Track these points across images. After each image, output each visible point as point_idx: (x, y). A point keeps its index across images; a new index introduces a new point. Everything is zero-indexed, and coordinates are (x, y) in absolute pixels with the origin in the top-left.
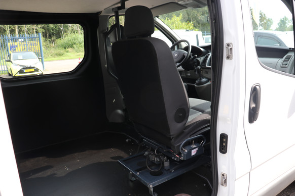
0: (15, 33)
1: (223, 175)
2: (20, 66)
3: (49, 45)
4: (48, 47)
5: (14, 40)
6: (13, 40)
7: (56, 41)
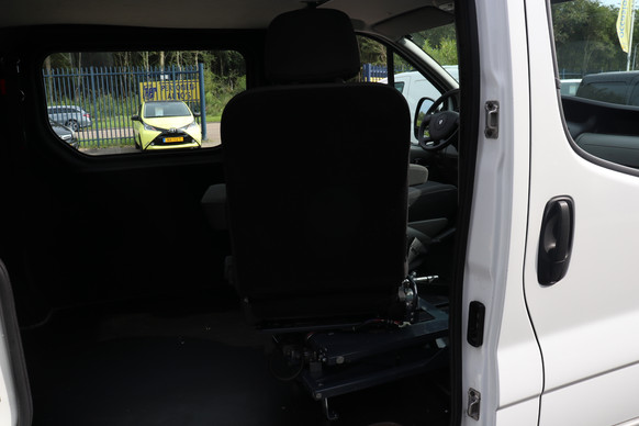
0: (159, 62)
1: (473, 393)
2: (158, 129)
3: (223, 89)
4: (222, 92)
5: (156, 77)
6: (154, 77)
7: (237, 82)
